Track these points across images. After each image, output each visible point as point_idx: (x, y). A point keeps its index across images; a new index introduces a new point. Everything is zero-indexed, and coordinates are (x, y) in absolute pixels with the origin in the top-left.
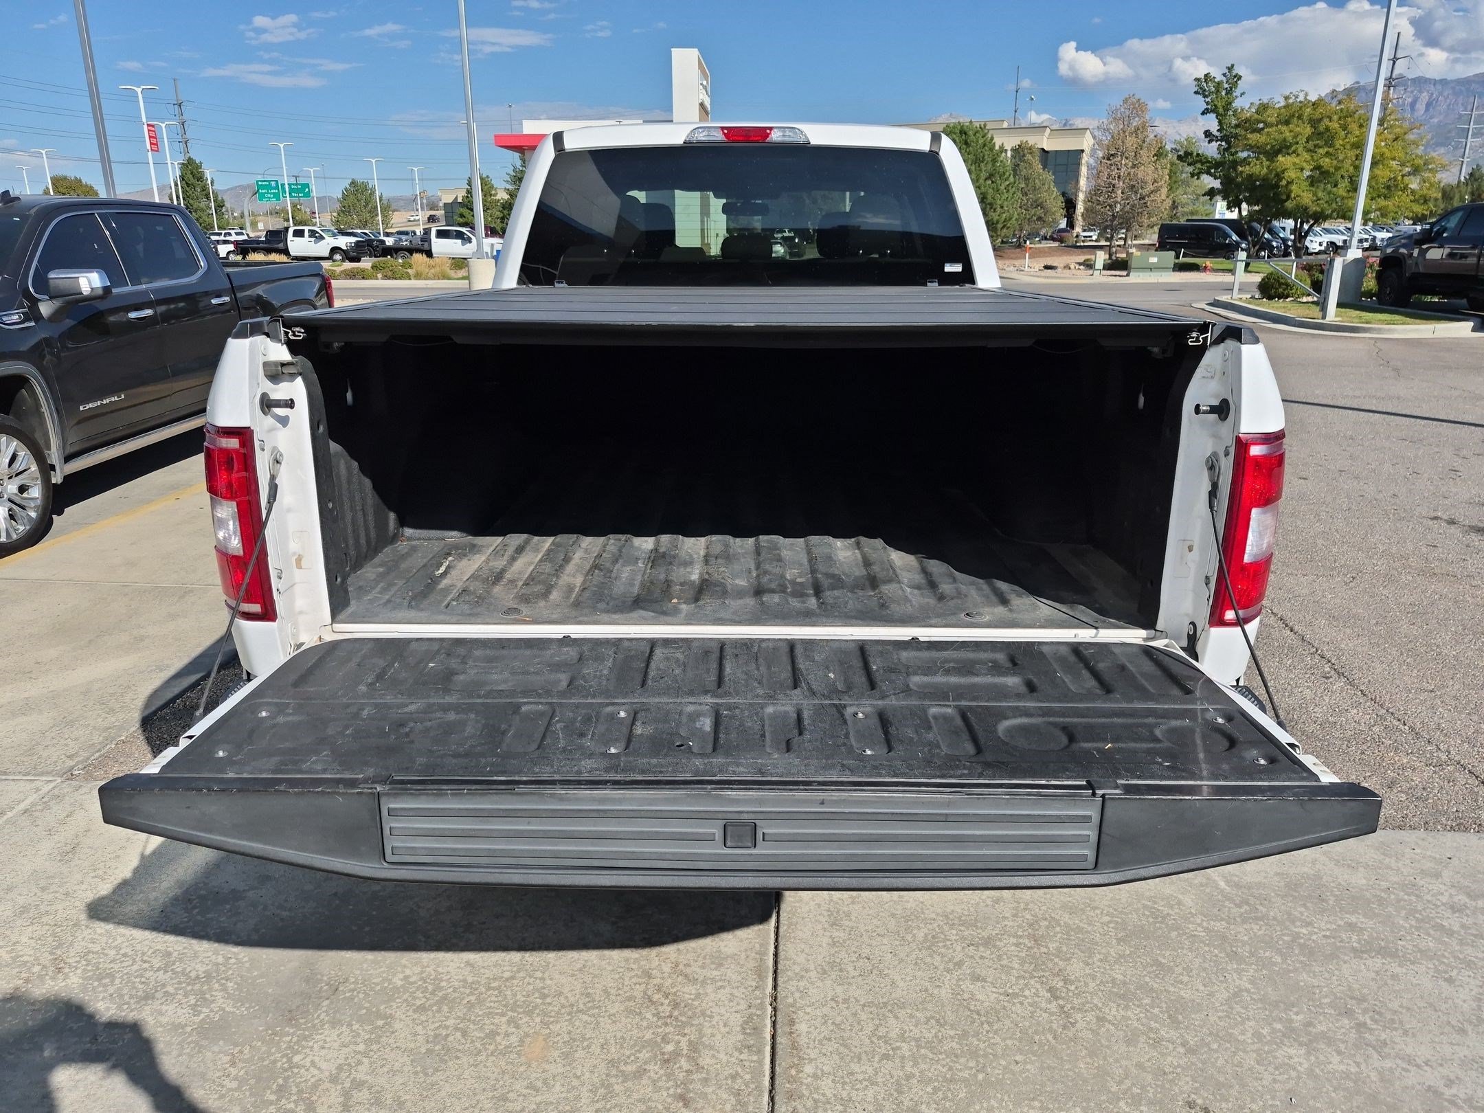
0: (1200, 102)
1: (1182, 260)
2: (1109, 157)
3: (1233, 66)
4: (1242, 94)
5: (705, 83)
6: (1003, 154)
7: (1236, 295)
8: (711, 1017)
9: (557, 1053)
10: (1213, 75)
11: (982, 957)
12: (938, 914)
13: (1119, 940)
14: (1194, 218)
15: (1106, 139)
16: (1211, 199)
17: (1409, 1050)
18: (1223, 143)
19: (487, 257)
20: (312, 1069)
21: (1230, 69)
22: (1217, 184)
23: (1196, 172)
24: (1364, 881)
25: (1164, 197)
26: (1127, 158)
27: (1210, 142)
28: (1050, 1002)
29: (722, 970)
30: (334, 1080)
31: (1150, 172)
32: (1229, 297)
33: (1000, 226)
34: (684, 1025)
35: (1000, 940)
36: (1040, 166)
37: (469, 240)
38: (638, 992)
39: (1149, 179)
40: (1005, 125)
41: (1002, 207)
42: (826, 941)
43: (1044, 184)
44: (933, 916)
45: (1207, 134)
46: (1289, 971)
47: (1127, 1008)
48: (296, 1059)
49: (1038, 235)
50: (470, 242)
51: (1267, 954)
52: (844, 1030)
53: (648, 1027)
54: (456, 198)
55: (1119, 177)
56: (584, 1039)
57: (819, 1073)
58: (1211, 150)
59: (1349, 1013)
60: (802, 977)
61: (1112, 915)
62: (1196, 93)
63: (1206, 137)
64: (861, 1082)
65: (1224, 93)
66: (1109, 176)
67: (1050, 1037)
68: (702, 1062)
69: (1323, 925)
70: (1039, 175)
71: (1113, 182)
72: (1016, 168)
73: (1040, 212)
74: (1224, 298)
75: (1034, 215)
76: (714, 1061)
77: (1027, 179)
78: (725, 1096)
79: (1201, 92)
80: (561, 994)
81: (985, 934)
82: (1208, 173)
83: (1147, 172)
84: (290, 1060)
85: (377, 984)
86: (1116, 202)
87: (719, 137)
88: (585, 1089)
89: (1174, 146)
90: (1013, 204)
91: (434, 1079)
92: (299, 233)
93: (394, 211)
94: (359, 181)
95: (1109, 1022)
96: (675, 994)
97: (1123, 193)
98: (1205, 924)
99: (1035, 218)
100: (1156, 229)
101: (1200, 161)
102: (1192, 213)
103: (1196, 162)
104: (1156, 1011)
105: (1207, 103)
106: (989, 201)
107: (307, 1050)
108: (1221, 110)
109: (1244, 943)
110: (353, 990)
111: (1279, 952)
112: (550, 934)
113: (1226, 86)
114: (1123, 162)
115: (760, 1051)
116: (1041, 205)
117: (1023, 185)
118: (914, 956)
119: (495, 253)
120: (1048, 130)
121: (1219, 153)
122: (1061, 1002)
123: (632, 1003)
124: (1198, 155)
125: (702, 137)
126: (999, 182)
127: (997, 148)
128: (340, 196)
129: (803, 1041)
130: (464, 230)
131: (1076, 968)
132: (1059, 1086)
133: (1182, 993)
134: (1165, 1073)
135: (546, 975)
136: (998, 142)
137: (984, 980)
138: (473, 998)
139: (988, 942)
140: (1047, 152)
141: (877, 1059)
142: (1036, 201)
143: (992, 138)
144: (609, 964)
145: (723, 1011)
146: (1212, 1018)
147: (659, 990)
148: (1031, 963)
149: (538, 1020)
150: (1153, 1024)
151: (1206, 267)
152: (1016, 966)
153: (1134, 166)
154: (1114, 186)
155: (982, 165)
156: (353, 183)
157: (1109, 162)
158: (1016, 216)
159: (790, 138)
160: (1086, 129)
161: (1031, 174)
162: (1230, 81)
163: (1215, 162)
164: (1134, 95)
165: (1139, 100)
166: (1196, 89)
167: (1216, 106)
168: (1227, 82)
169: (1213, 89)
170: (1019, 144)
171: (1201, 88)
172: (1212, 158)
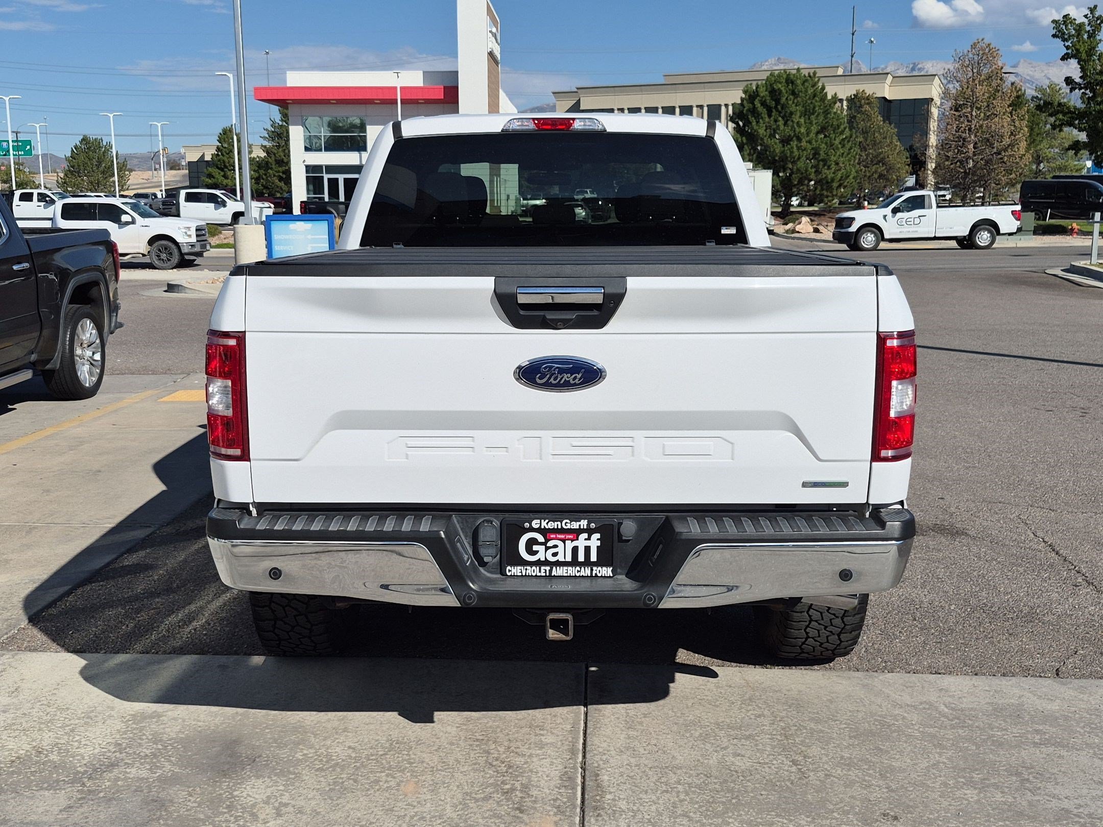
0: (1060, 47)
1: (1048, 221)
2: (957, 108)
3: (1095, 7)
5: (494, 30)
6: (838, 104)
7: (1095, 259)
8: (537, 772)
9: (425, 790)
10: (1072, 16)
11: (742, 745)
12: (711, 723)
13: (850, 737)
14: (1062, 174)
15: (954, 88)
16: (1076, 154)
17: (1056, 792)
18: (1088, 92)
19: (256, 223)
20: (249, 798)
21: (1093, 10)
22: (1083, 137)
23: (1057, 123)
24: (1057, 708)
25: (1022, 152)
26: (978, 109)
27: (1072, 90)
28: (791, 767)
29: (544, 750)
30: (267, 802)
31: (1005, 124)
32: (1088, 262)
33: (835, 185)
34: (517, 776)
35: (758, 736)
36: (880, 118)
37: (224, 204)
38: (482, 761)
39: (1006, 131)
40: (840, 72)
41: (837, 164)
42: (622, 737)
43: (885, 138)
44: (708, 724)
45: (1069, 81)
46: (980, 754)
47: (849, 770)
48: (235, 793)
49: (882, 194)
50: (225, 206)
51: (965, 745)
52: (636, 779)
53: (490, 777)
54: (203, 156)
55: (970, 130)
56: (444, 783)
57: (617, 798)
58: (1075, 100)
59: (1018, 774)
60: (605, 754)
61: (849, 724)
62: (1054, 36)
63: (1067, 84)
64: (647, 803)
65: (1085, 36)
66: (958, 128)
67: (788, 784)
68: (530, 793)
69: (1015, 731)
70: (879, 127)
71: (964, 135)
72: (852, 120)
73: (881, 169)
74: (1082, 263)
75: (876, 172)
76: (540, 793)
77: (865, 132)
78: (549, 808)
79: (1059, 34)
80: (423, 762)
81: (747, 733)
82: (1071, 124)
83: (1003, 124)
84: (231, 794)
85: (284, 758)
86: (968, 158)
87: (531, 126)
88: (448, 805)
89: (1035, 94)
90: (849, 161)
91: (339, 802)
92: (26, 197)
93: (131, 171)
94: (92, 137)
95: (834, 777)
96: (509, 761)
97: (974, 148)
98: (921, 729)
99: (876, 176)
100: (1019, 186)
101: (1062, 112)
102: (1060, 169)
103: (1057, 112)
104: (871, 772)
105: (1067, 48)
106: (821, 157)
107: (243, 789)
108: (1084, 56)
109: (949, 740)
110: (267, 761)
111: (975, 744)
112: (410, 733)
113: (1088, 28)
114: (974, 113)
115: (574, 788)
116: (882, 161)
117: (861, 139)
118: (691, 744)
119: (264, 219)
120: (890, 77)
121: (1083, 102)
122: (800, 767)
123: (477, 766)
124: (1060, 104)
125: (516, 126)
126: (833, 136)
127: (829, 97)
128: (69, 154)
129: (605, 784)
130: (217, 192)
131: (815, 751)
132: (791, 805)
133: (893, 764)
134: (870, 800)
135: (411, 753)
136: (830, 91)
137: (743, 756)
138: (358, 764)
139: (748, 738)
140: (890, 101)
141: (659, 792)
142: (876, 157)
143: (823, 88)
144: (458, 747)
145: (545, 770)
146: (912, 776)
147: (497, 760)
148: (780, 748)
149: (409, 774)
150: (867, 778)
151: (1072, 230)
152: (769, 749)
153: (987, 117)
154: (964, 139)
155: (813, 117)
156: (85, 140)
157: (957, 113)
158: (853, 174)
159: (589, 126)
160: (935, 75)
161: (870, 127)
162: (1093, 23)
163: (1079, 113)
164: (983, 40)
165: (989, 45)
166: (1054, 32)
167: (1077, 50)
168: (1089, 24)
169: (1074, 32)
170: (855, 93)
171: (1059, 31)
172: (1075, 107)
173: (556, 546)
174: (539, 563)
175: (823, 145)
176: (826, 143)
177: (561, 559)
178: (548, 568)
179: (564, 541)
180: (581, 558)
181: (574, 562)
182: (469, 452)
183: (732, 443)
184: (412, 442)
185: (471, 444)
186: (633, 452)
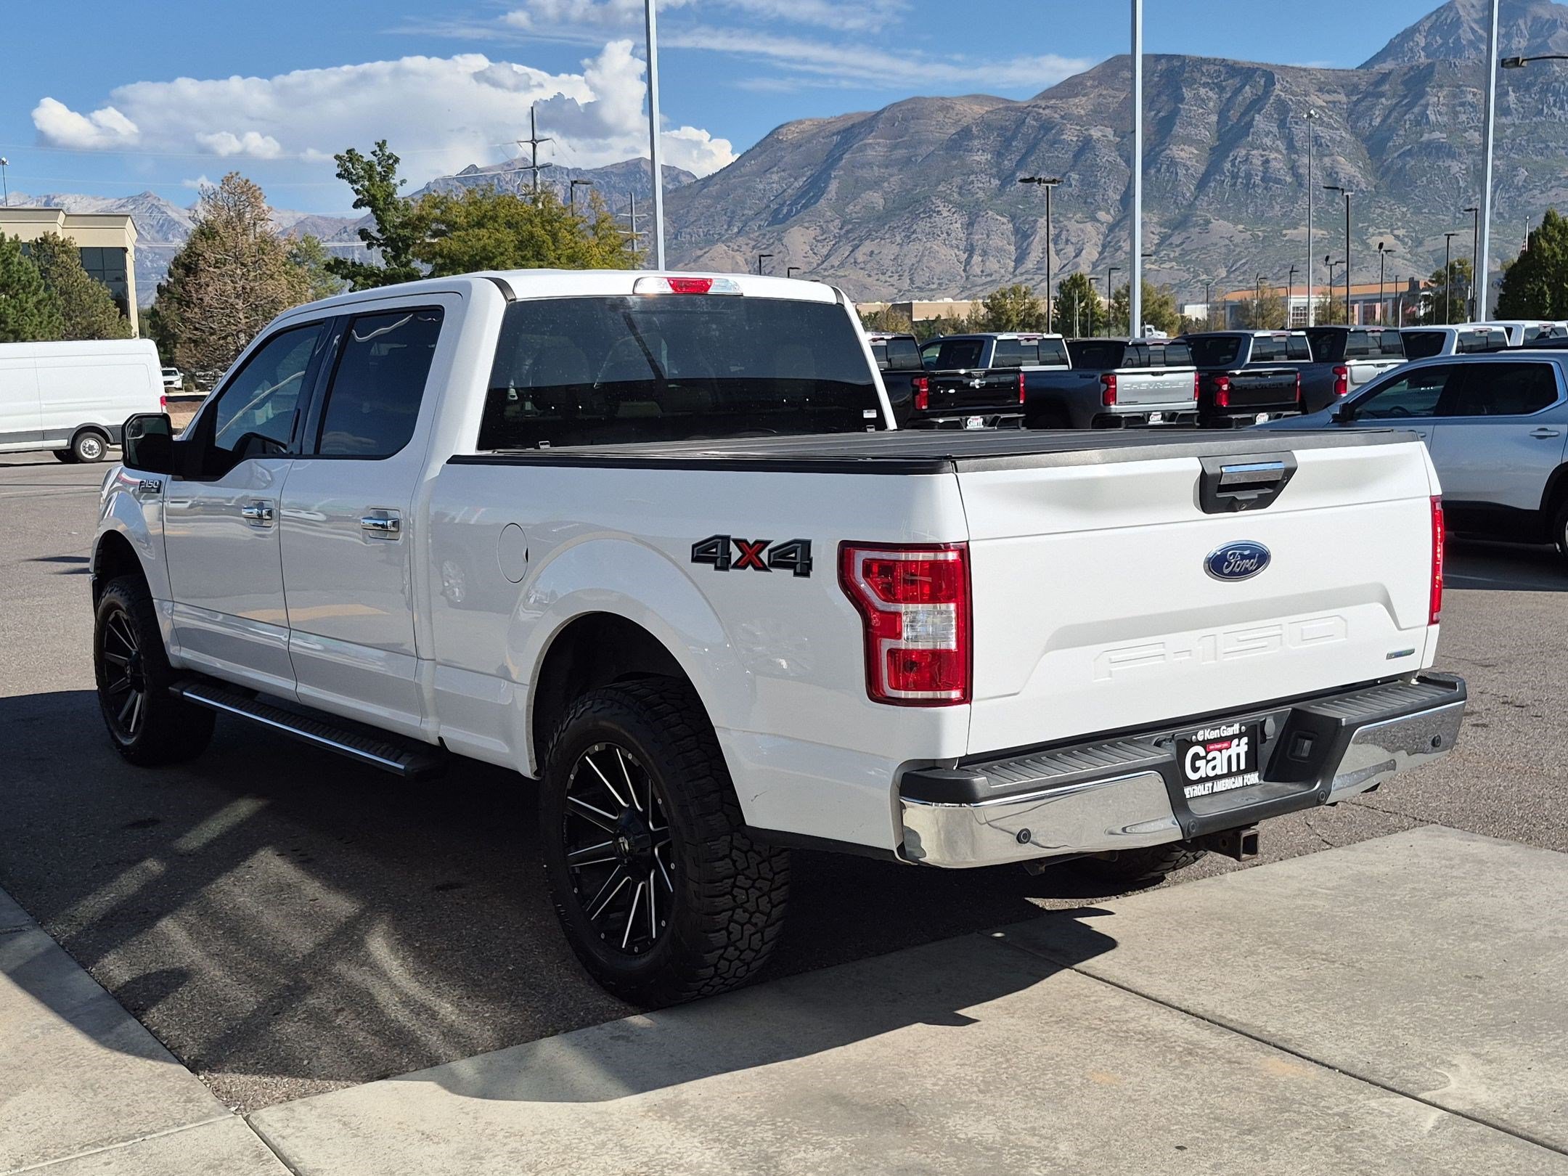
0: (349, 191)
3: (384, 142)
4: (403, 182)
8: (1172, 1030)
9: (1119, 1075)
10: (358, 151)
18: (389, 250)
21: (382, 146)
27: (369, 246)
29: (1131, 1012)
34: (1164, 1038)
36: (85, 273)
43: (96, 302)
45: (364, 235)
53: (1147, 1047)
55: (237, 294)
56: (1121, 1064)
58: (373, 258)
62: (339, 175)
63: (363, 239)
65: (378, 179)
70: (86, 286)
72: (45, 274)
76: (1215, 1045)
79: (345, 174)
96: (1128, 1029)
101: (358, 273)
103: (353, 273)
105: (357, 192)
108: (381, 204)
113: (379, 169)
115: (1230, 1032)
120: (62, 216)
121: (384, 263)
123: (1112, 1042)
124: (355, 264)
126: (22, 296)
127: (8, 240)
136: (8, 232)
142: (88, 328)
145: (1173, 1026)
160: (127, 216)
161: (72, 285)
162: (383, 163)
163: (385, 275)
164: (237, 174)
165: (247, 181)
166: (338, 171)
167: (374, 196)
168: (379, 164)
169: (362, 173)
170: (43, 236)
171: (345, 170)
172: (379, 269)
173: (1214, 759)
174: (1202, 781)
175: (11, 310)
176: (14, 307)
177: (1219, 773)
178: (1210, 784)
179: (1220, 750)
180: (1234, 769)
181: (1230, 774)
182: (1159, 661)
183: (1345, 620)
184: (1115, 657)
185: (1162, 651)
186: (1281, 641)
